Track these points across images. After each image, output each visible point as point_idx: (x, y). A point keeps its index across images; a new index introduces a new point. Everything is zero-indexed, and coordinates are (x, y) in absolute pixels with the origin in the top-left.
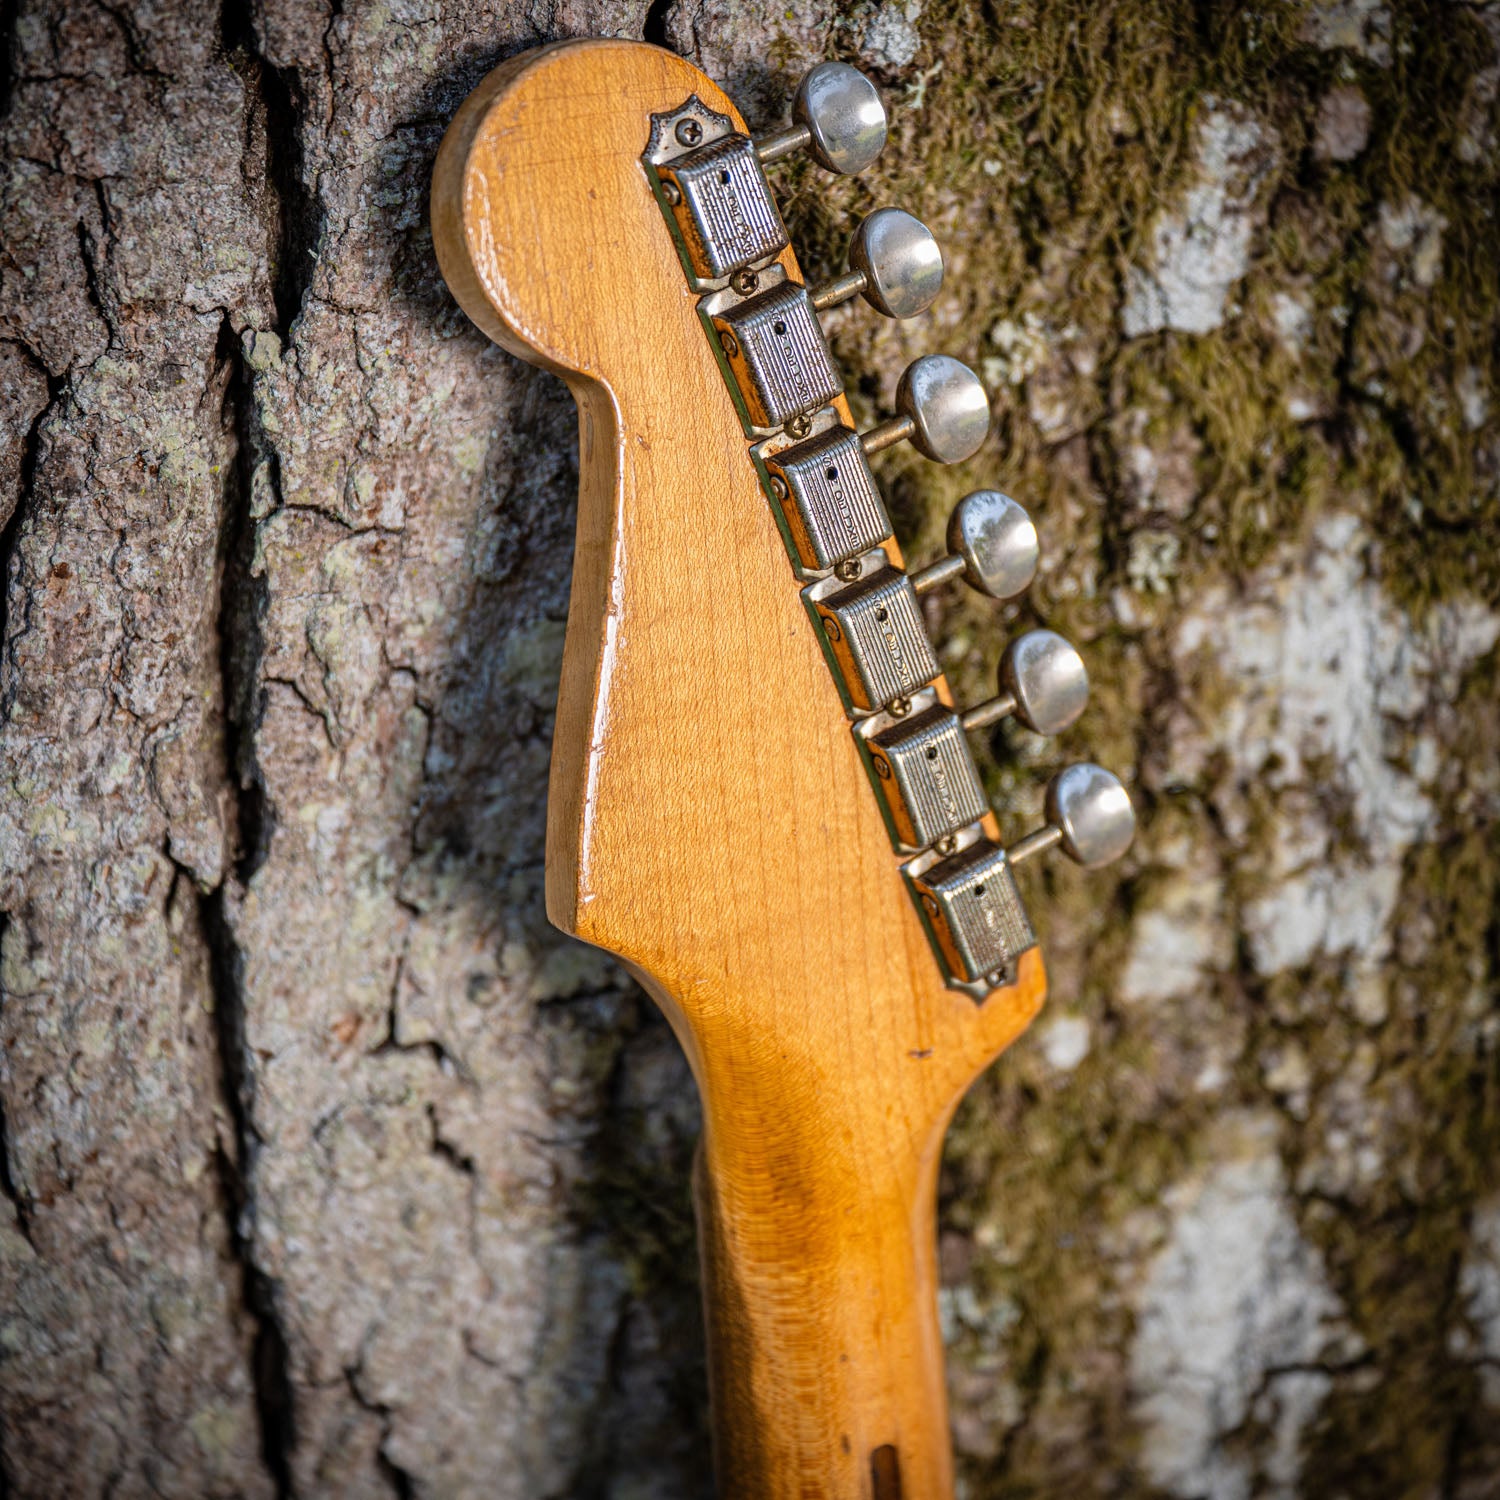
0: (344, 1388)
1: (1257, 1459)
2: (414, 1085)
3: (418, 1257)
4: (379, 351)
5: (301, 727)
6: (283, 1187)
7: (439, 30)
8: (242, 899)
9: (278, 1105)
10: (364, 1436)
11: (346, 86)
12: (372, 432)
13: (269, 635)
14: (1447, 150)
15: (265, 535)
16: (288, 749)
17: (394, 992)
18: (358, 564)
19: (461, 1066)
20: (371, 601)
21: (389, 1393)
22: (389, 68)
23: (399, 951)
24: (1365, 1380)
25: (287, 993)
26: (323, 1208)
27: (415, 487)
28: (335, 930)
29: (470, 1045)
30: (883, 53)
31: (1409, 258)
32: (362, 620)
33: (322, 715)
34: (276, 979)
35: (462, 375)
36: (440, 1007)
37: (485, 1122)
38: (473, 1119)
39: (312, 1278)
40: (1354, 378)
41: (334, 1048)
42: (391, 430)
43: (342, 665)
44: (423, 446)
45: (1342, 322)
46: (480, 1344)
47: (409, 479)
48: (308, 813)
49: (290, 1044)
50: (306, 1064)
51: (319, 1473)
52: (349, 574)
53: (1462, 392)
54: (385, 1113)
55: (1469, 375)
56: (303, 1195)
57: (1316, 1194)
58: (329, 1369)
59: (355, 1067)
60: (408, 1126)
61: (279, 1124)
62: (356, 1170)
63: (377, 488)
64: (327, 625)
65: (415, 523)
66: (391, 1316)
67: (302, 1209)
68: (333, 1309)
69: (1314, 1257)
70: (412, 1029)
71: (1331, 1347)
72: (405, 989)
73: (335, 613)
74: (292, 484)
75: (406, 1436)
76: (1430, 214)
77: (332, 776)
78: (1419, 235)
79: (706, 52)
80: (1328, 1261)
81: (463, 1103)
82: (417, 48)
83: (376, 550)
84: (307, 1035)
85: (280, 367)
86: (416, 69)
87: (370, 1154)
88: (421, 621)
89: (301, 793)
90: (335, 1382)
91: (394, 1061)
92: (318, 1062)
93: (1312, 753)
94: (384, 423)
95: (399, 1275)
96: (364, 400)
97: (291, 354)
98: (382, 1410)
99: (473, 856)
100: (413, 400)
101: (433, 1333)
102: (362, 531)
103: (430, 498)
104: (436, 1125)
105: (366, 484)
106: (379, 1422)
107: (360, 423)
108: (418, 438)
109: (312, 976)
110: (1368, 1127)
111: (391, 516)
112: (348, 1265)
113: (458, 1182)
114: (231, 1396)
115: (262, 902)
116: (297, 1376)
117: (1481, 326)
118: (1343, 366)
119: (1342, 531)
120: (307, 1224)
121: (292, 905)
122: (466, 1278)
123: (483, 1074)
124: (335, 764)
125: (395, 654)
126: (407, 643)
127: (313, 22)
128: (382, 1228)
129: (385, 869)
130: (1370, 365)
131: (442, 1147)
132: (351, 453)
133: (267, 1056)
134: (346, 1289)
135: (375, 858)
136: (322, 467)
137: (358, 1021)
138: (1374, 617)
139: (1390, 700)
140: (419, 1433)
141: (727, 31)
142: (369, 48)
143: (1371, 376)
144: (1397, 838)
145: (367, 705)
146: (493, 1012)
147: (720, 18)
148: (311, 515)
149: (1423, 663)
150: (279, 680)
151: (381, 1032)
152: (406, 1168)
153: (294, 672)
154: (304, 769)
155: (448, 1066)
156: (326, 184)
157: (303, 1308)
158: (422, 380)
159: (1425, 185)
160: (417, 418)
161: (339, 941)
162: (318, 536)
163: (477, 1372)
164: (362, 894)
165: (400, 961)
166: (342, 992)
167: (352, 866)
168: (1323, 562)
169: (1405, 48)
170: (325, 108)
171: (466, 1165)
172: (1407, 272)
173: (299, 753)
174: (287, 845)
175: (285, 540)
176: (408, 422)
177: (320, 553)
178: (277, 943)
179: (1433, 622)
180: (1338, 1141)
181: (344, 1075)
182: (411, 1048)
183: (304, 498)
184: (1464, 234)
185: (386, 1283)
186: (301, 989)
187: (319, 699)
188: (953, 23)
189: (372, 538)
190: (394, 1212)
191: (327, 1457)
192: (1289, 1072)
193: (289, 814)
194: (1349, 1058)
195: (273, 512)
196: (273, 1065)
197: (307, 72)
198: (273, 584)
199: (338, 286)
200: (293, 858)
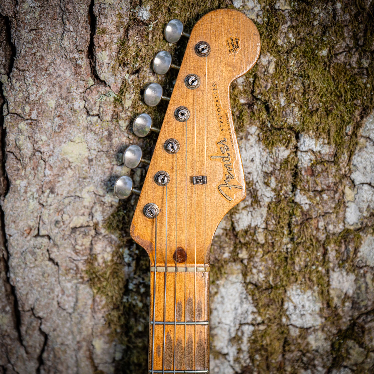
0: (31, 312)
1: (239, 344)
2: (44, 245)
3: (46, 284)
4: (29, 80)
5: (15, 163)
6: (15, 266)
7: (39, 9)
8: (4, 200)
9: (13, 247)
10: (35, 323)
11: (19, 21)
12: (28, 97)
13: (7, 142)
14: (274, 42)
15: (6, 119)
16: (13, 167)
17: (39, 224)
18: (27, 127)
19: (54, 241)
20: (30, 135)
21: (41, 314)
22: (29, 17)
23: (40, 215)
24: (262, 327)
25: (14, 222)
26: (24, 271)
27: (40, 111)
28: (25, 209)
29: (55, 236)
30: (142, 17)
31: (267, 68)
32: (28, 139)
33: (20, 160)
34: (12, 219)
35: (49, 86)
36: (49, 227)
37: (60, 254)
38: (58, 253)
39: (22, 287)
40: (255, 94)
41: (25, 235)
42: (32, 97)
43: (23, 149)
44: (41, 101)
45: (252, 82)
46: (61, 305)
47: (38, 109)
48: (18, 182)
49: (15, 233)
50: (19, 238)
51: (26, 332)
52: (25, 129)
53: (279, 98)
54: (37, 250)
55: (281, 94)
56: (19, 268)
57: (250, 283)
58: (27, 308)
59: (31, 240)
60: (42, 254)
61: (13, 252)
62: (31, 263)
63: (30, 110)
64: (20, 140)
65: (40, 119)
66: (41, 297)
67: (19, 271)
68: (27, 294)
69: (250, 298)
70: (43, 232)
71: (254, 319)
72: (41, 223)
73: (22, 137)
74: (11, 108)
75: (45, 324)
76: (272, 57)
77: (23, 174)
78: (269, 62)
79: (101, 16)
80: (253, 299)
81: (55, 250)
82: (34, 13)
83: (31, 124)
84: (19, 232)
85: (7, 82)
86: (35, 17)
87: (34, 259)
88: (42, 140)
89: (16, 177)
90: (29, 311)
91: (39, 239)
92: (22, 238)
93: (248, 181)
94: (31, 96)
95: (42, 288)
96: (26, 91)
97: (9, 80)
98: (39, 318)
99: (56, 194)
100: (37, 91)
101: (50, 301)
102: (27, 120)
103: (43, 113)
104: (49, 254)
105: (27, 109)
106: (40, 321)
107: (26, 95)
108: (40, 99)
109: (20, 218)
110: (261, 268)
111: (34, 116)
112: (30, 284)
113: (54, 267)
114: (7, 313)
115: (8, 201)
116: (20, 309)
117: (284, 83)
118: (253, 92)
119: (253, 130)
120: (20, 274)
121: (15, 202)
122: (57, 290)
123: (59, 243)
124: (24, 171)
125: (36, 148)
126: (39, 145)
127: (11, 7)
128: (38, 277)
129: (36, 196)
130: (258, 91)
131: (51, 259)
132: (24, 102)
133: (10, 236)
134: (30, 290)
135: (34, 193)
136: (17, 105)
137: (31, 230)
138: (261, 149)
139: (265, 169)
140: (48, 324)
141: (106, 11)
142: (24, 13)
143: (258, 94)
144: (267, 201)
145: (30, 158)
146: (61, 229)
147: (105, 9)
148: (16, 115)
149: (272, 161)
150: (10, 152)
151: (36, 232)
152: (43, 263)
153: (13, 150)
154: (16, 172)
155: (51, 241)
156: (16, 42)
157: (20, 293)
158: (40, 87)
159: (270, 50)
160: (39, 95)
161: (26, 211)
162: (17, 120)
163: (60, 311)
164: (31, 201)
165: (40, 217)
166: (27, 223)
167: (29, 195)
168: (249, 137)
169: (266, 20)
170: (15, 25)
171: (57, 264)
172: (267, 70)
173: (15, 168)
174: (13, 189)
175: (10, 120)
176: (36, 96)
177: (18, 124)
178: (12, 211)
179: (273, 151)
180: (254, 271)
181: (28, 241)
182: (43, 236)
183: (14, 111)
184: (280, 62)
185: (39, 289)
186: (17, 221)
187: (19, 156)
188: (160, 12)
189: (30, 121)
190: (41, 273)
191: (28, 328)
192: (243, 254)
193: (13, 182)
194: (257, 252)
195: (8, 114)
196: (12, 238)
197: (10, 17)
198: (8, 130)
199: (19, 65)
200: (15, 192)
